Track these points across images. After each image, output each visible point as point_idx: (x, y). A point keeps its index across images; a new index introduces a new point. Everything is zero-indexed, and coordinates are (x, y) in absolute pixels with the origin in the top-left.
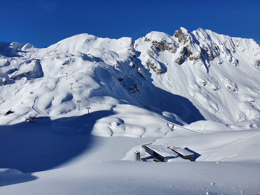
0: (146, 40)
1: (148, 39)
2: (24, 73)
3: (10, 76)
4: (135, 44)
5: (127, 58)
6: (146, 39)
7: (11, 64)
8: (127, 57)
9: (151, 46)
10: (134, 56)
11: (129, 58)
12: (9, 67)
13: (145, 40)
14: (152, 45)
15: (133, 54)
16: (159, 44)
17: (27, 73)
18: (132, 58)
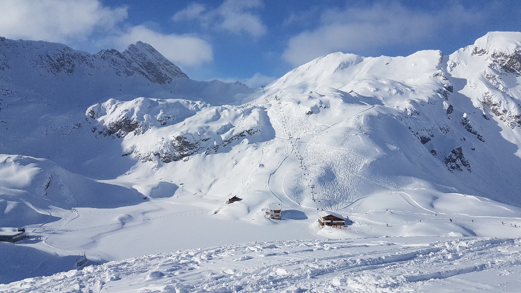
0: (476, 52)
1: (481, 49)
2: (243, 132)
3: (223, 137)
4: (449, 63)
5: (434, 94)
6: (476, 50)
7: (222, 117)
8: (434, 91)
9: (491, 65)
10: (450, 89)
11: (439, 93)
12: (220, 123)
13: (474, 53)
14: (492, 62)
15: (446, 83)
16: (511, 57)
17: (248, 132)
18: (445, 92)
